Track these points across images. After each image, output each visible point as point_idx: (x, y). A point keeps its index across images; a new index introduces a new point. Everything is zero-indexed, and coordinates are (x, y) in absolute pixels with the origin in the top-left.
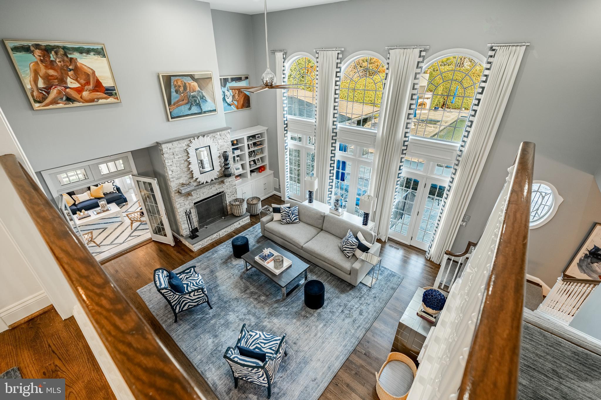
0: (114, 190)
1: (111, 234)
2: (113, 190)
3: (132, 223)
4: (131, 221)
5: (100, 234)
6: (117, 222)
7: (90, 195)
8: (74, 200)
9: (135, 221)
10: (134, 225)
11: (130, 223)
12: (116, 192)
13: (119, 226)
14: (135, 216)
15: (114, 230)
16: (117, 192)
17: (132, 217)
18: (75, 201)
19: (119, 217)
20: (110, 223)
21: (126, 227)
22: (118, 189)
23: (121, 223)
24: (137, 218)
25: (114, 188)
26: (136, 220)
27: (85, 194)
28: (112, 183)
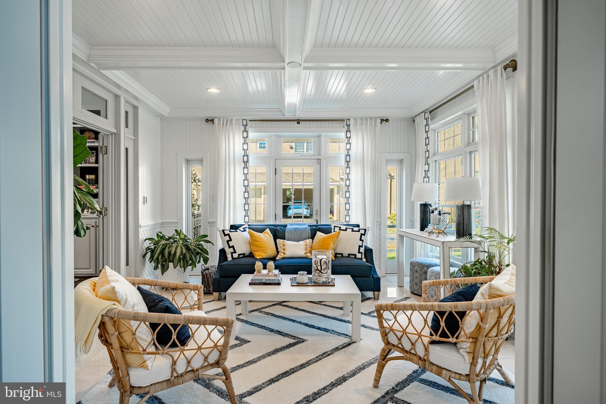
0: (359, 252)
1: (302, 366)
2: (356, 251)
3: (384, 358)
4: (382, 345)
5: (276, 351)
6: (339, 334)
7: (309, 249)
8: (277, 248)
9: (403, 350)
10: (390, 366)
11: (378, 353)
12: (361, 259)
13: (337, 349)
14: (410, 329)
15: (318, 359)
16: (364, 260)
17: (396, 327)
18: (278, 252)
19: (348, 322)
20: (319, 328)
21: (359, 364)
22: (368, 252)
23: (346, 340)
24: (414, 338)
25: (360, 246)
26: (407, 346)
27: (302, 243)
28: (359, 234)
